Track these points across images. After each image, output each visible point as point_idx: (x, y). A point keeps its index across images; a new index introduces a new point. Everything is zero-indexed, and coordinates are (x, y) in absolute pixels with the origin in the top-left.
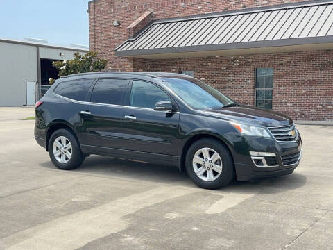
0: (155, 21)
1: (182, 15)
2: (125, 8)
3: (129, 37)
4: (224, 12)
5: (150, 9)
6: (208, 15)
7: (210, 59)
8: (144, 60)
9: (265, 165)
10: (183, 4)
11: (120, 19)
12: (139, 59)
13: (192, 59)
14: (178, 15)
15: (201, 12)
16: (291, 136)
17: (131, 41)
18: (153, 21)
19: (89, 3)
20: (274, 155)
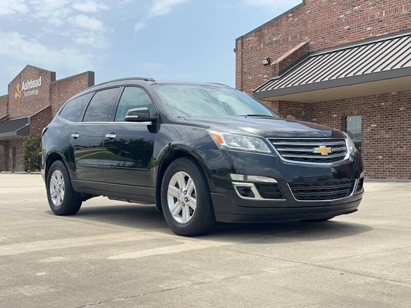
0: (313, 52)
1: (346, 41)
2: (276, 41)
3: (274, 75)
4: (401, 32)
5: (306, 38)
6: (380, 37)
7: (383, 97)
8: (296, 104)
9: (258, 197)
10: (347, 27)
11: (270, 55)
12: (287, 103)
13: (359, 98)
14: (341, 42)
15: (371, 35)
16: (320, 154)
17: (274, 80)
18: (309, 53)
19: (237, 40)
20: (274, 181)
